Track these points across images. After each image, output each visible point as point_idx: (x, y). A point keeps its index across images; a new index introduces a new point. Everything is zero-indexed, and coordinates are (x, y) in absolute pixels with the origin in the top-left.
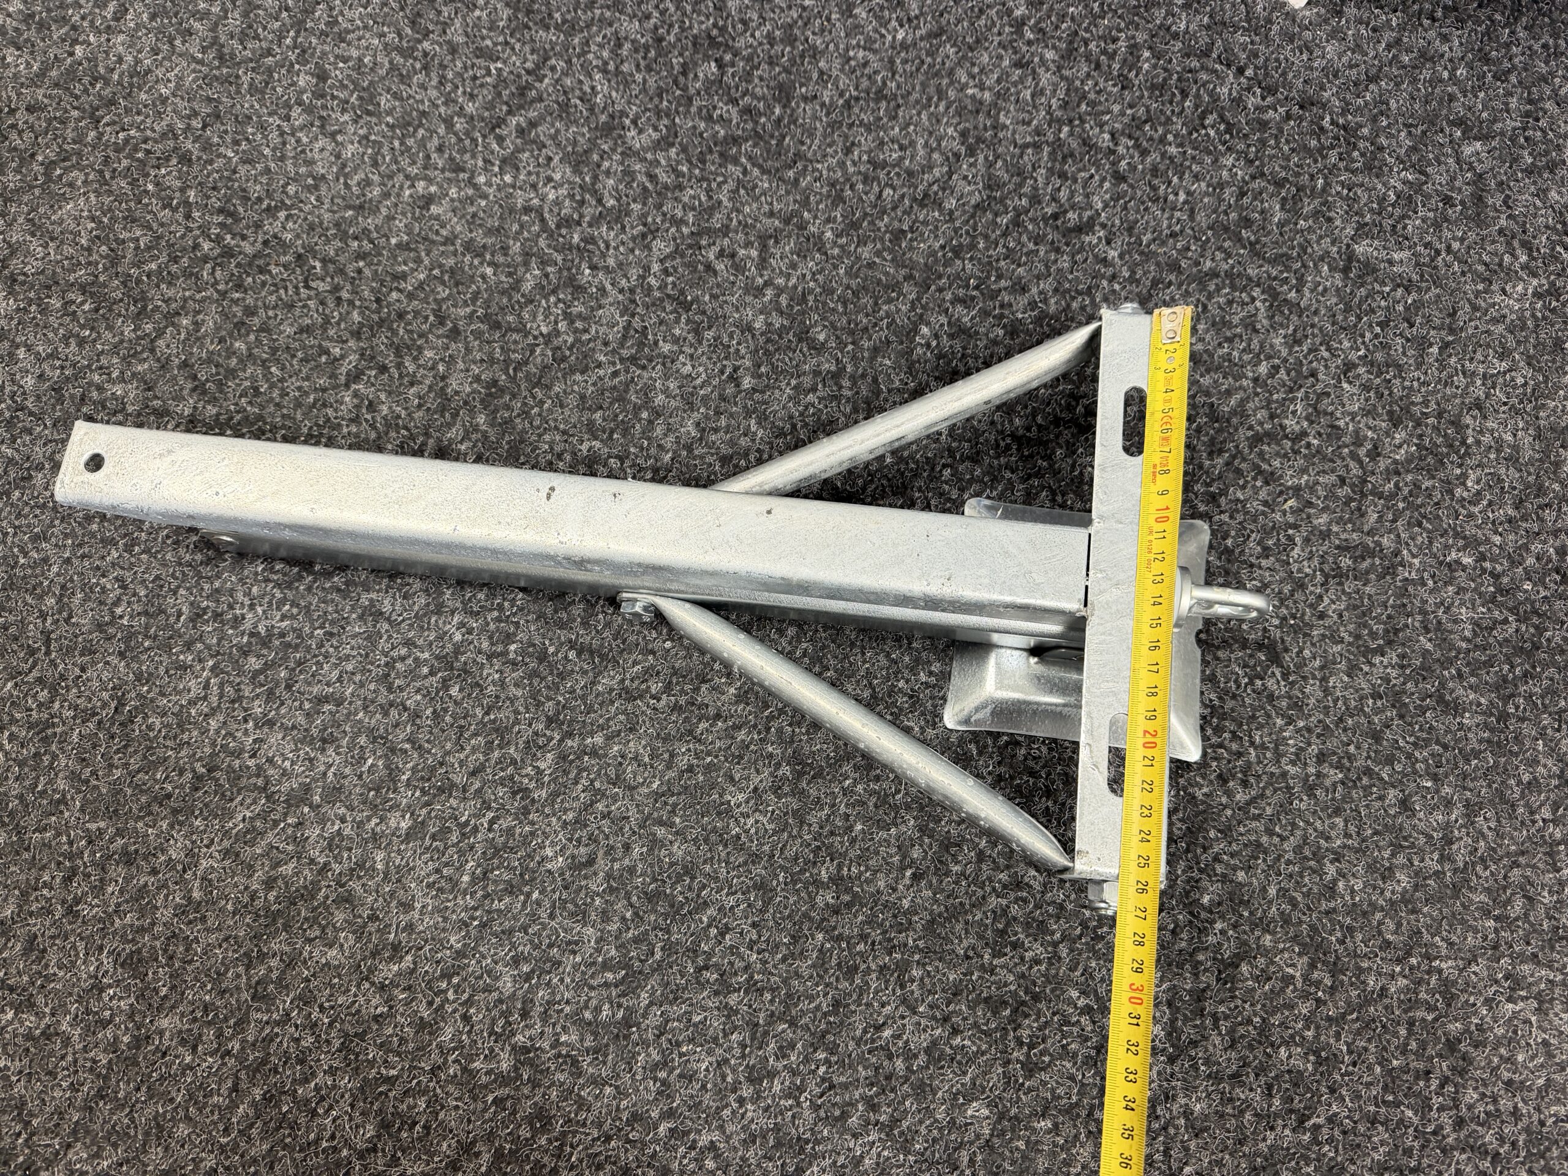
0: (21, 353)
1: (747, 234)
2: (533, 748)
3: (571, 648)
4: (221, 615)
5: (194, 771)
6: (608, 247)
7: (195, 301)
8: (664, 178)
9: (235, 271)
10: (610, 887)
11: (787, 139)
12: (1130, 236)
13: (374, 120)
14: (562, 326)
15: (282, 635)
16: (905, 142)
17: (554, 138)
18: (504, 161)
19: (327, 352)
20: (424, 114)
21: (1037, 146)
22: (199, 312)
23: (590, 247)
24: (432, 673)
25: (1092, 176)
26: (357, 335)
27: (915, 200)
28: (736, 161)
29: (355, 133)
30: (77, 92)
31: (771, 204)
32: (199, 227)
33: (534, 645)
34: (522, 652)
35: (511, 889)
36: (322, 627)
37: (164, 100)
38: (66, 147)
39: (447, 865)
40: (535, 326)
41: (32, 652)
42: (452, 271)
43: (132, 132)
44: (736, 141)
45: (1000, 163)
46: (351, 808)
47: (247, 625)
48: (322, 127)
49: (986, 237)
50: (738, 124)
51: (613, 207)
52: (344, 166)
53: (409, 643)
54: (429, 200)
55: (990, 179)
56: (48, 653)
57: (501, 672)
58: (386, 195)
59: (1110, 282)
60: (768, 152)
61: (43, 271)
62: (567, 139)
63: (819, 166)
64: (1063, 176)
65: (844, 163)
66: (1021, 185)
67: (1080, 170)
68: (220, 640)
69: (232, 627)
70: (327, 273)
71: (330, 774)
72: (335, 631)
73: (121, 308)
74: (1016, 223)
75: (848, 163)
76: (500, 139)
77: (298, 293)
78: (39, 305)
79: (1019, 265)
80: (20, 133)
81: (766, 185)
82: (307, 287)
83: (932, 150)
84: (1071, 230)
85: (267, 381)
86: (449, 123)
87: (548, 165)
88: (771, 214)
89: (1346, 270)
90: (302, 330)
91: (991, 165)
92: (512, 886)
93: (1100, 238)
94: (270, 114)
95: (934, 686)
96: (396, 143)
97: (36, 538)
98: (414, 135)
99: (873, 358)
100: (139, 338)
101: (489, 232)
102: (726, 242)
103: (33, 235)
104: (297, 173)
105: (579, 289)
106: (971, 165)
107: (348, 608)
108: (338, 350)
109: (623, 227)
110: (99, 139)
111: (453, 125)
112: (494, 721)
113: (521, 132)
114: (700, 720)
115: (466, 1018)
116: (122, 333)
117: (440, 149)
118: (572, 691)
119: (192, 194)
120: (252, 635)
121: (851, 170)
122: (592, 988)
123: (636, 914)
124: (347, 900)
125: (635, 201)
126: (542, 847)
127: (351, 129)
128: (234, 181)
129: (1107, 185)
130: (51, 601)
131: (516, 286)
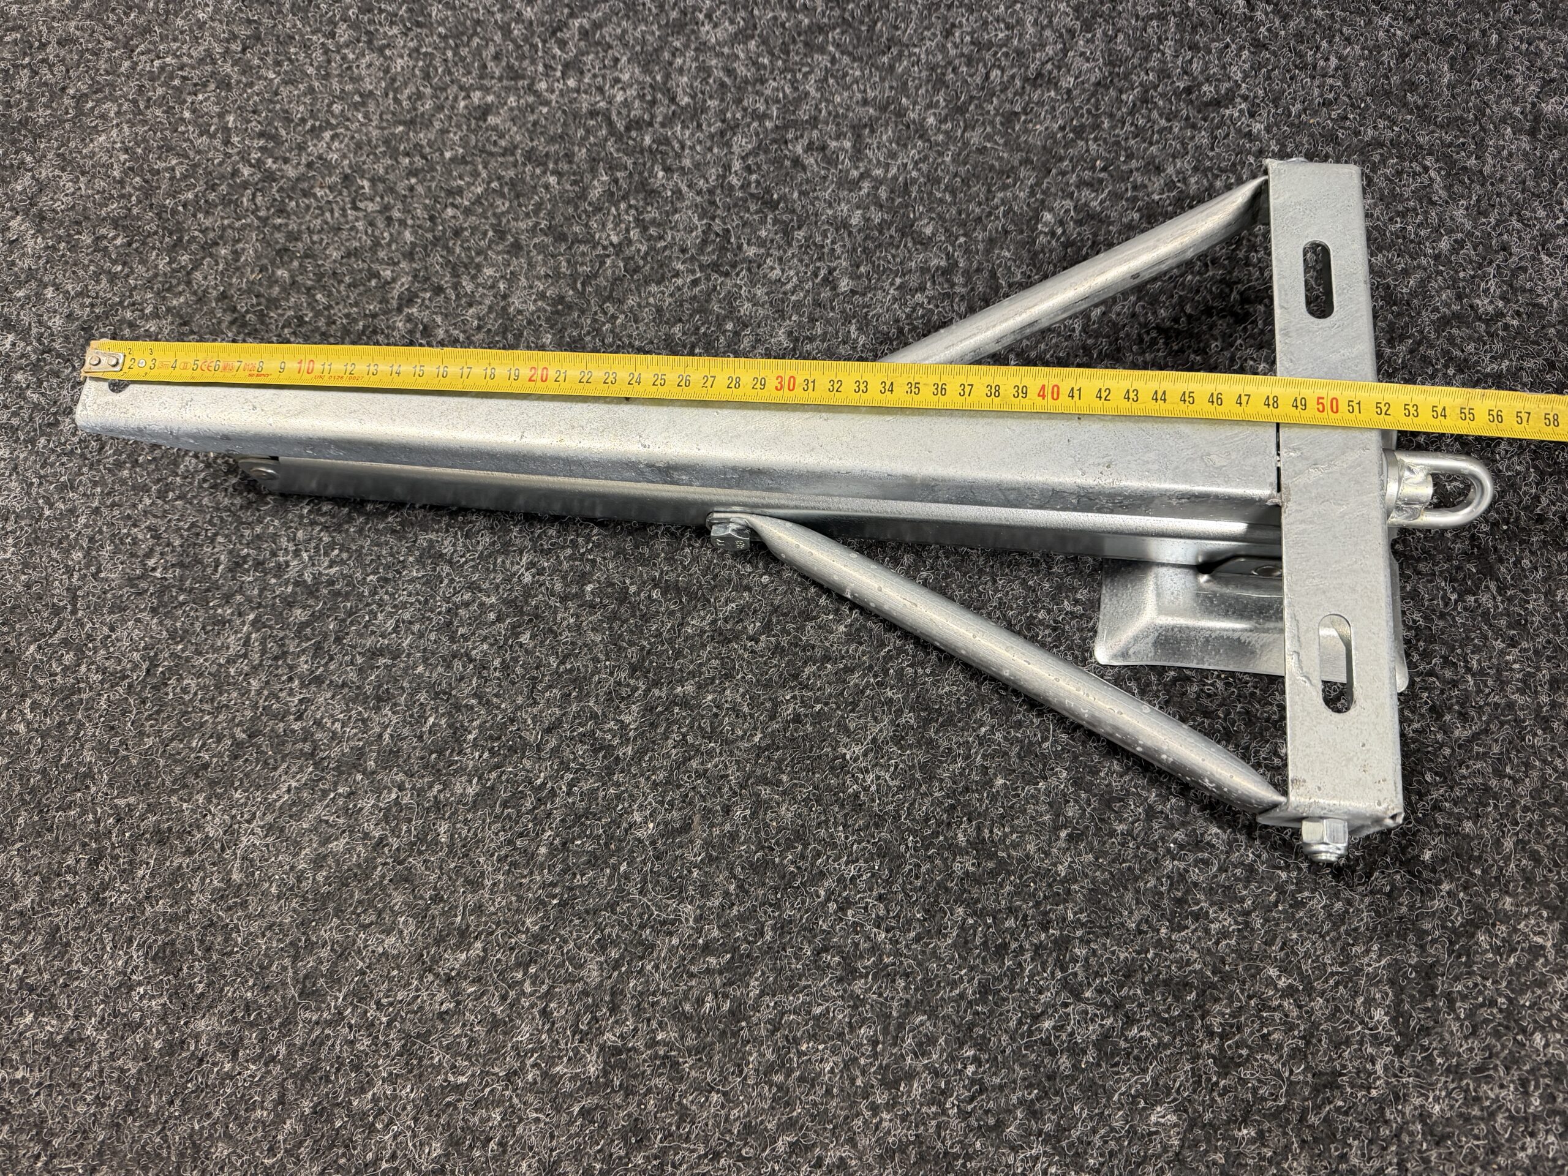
0: (49, 292)
1: (838, 124)
2: (615, 698)
3: (655, 586)
4: (263, 563)
5: (233, 736)
6: (683, 147)
7: (233, 229)
8: (742, 70)
9: (277, 197)
10: (709, 857)
11: (879, 24)
12: (1277, 107)
13: (425, 31)
14: (634, 234)
15: (331, 583)
16: (1013, 21)
17: (621, 38)
18: (567, 66)
19: (377, 275)
20: (478, 22)
21: (1162, 18)
22: (239, 241)
23: (663, 148)
24: (499, 619)
25: (1227, 46)
26: (410, 256)
27: (1026, 79)
28: (822, 50)
29: (404, 47)
30: (111, 22)
31: (865, 91)
32: (239, 153)
33: (613, 585)
34: (599, 592)
35: (594, 861)
36: (374, 573)
37: (201, 25)
38: (98, 78)
39: (521, 835)
40: (604, 236)
41: (57, 611)
42: (513, 183)
43: (168, 60)
44: (821, 29)
45: (1121, 37)
46: (410, 774)
47: (292, 573)
48: (370, 42)
49: (1111, 116)
50: (824, 13)
51: (688, 105)
52: (393, 80)
53: (473, 587)
54: (485, 111)
55: (1110, 55)
56: (74, 612)
57: (578, 616)
58: (440, 108)
59: (1257, 157)
60: (859, 39)
61: (73, 207)
62: (635, 39)
63: (917, 50)
64: (1194, 47)
65: (944, 46)
66: (1146, 59)
67: (1213, 40)
68: (261, 591)
69: (275, 576)
70: (376, 193)
71: (386, 736)
72: (390, 576)
73: (154, 241)
74: (1145, 100)
75: (949, 45)
76: (563, 44)
77: (344, 215)
78: (68, 243)
79: (1151, 144)
80: (51, 67)
81: (858, 73)
82: (355, 208)
83: (1043, 28)
84: (1207, 104)
85: (313, 309)
86: (506, 31)
87: (615, 65)
88: (865, 102)
89: (1533, 133)
90: (348, 255)
91: (1111, 39)
92: (596, 858)
93: (1241, 111)
94: (313, 33)
95: (1082, 616)
96: (450, 54)
97: (62, 488)
98: (468, 45)
99: (988, 252)
100: (174, 271)
101: (552, 140)
102: (815, 134)
103: (63, 170)
104: (343, 90)
105: (651, 194)
106: (1088, 41)
107: (404, 550)
108: (388, 273)
109: (699, 126)
110: (134, 69)
111: (510, 32)
112: (571, 671)
113: (584, 34)
114: (805, 663)
115: (545, 1013)
116: (156, 266)
117: (497, 57)
118: (659, 634)
119: (231, 118)
120: (297, 584)
121: (953, 52)
122: (692, 976)
123: (740, 887)
124: (406, 879)
125: (711, 97)
126: (628, 812)
127: (400, 42)
128: (278, 102)
129: (1245, 54)
130: (77, 555)
131: (583, 195)
